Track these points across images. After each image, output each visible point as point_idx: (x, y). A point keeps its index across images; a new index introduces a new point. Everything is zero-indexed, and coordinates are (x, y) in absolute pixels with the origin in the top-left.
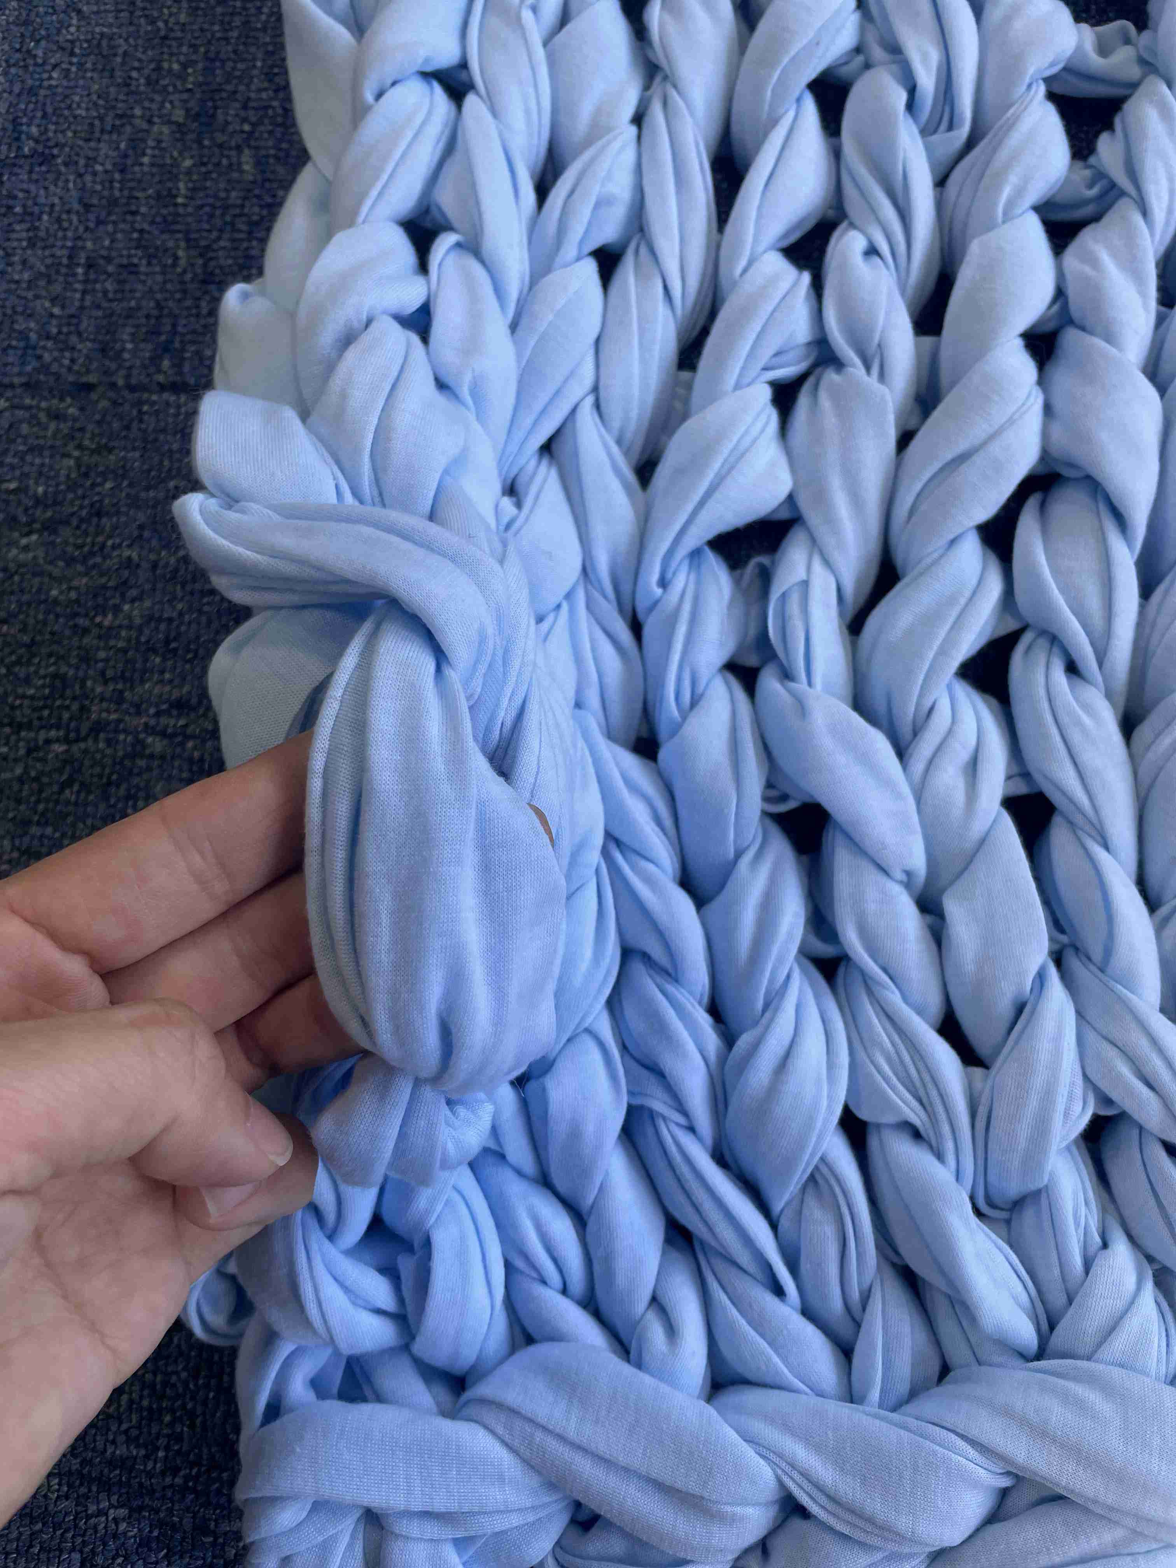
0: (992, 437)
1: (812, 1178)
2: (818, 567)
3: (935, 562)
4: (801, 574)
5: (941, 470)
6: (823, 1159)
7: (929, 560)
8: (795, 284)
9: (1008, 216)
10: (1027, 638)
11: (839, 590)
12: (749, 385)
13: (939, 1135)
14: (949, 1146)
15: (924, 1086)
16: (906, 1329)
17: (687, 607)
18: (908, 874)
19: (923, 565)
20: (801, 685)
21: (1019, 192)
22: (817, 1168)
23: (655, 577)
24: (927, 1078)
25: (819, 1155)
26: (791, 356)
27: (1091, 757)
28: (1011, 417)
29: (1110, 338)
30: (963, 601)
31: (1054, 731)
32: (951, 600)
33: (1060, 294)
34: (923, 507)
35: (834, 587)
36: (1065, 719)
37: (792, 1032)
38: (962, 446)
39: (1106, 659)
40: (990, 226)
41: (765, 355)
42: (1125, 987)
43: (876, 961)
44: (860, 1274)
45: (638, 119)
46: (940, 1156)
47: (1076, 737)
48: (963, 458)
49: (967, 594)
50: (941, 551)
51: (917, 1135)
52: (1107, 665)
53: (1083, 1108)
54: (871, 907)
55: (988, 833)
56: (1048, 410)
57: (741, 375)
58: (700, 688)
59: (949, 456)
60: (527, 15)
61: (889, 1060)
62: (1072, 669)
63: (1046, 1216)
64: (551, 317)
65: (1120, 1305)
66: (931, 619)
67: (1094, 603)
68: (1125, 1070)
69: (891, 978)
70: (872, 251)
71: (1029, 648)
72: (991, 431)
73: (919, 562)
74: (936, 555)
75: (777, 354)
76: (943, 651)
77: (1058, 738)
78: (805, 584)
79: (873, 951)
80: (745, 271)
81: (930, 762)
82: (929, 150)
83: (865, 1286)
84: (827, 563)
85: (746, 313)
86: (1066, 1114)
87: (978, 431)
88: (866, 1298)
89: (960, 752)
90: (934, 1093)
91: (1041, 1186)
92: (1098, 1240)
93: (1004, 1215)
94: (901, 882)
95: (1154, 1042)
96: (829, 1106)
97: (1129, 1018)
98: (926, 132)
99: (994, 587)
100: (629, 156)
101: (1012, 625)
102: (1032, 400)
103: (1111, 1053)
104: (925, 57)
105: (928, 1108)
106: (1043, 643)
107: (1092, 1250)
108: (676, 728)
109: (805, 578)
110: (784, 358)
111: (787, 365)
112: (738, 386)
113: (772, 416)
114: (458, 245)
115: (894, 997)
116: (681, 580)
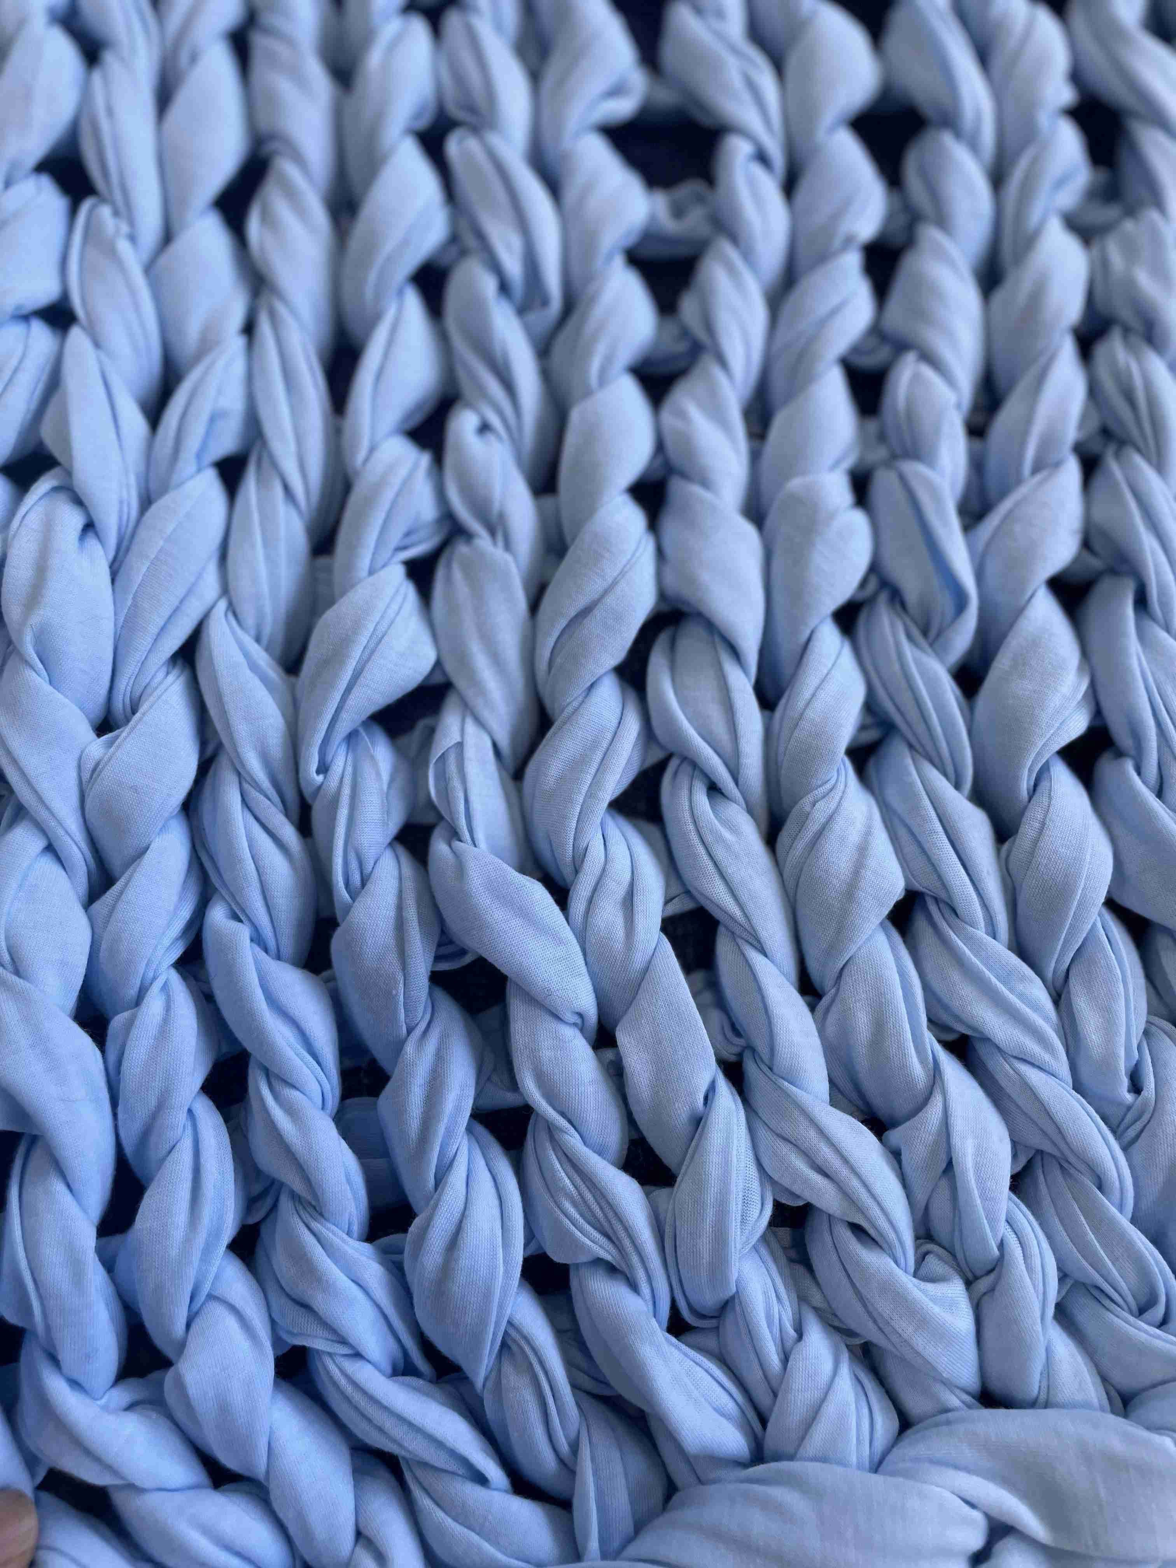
0: (606, 592)
1: (504, 1345)
2: (471, 728)
3: (576, 710)
4: (456, 738)
5: (568, 626)
6: (510, 1323)
7: (570, 709)
8: (416, 466)
9: (603, 381)
10: (673, 764)
11: (495, 745)
12: (384, 566)
13: (630, 1266)
14: (641, 1275)
15: (609, 1222)
16: (618, 1468)
17: (346, 791)
18: (580, 1015)
19: (565, 714)
20: (464, 847)
21: (608, 360)
22: (506, 1333)
23: (314, 766)
24: (611, 1214)
25: (506, 1319)
26: (423, 534)
27: (737, 871)
28: (623, 570)
29: (705, 483)
30: (605, 744)
31: (701, 850)
32: (594, 745)
33: (660, 447)
34: (558, 660)
35: (489, 744)
36: (709, 838)
37: (462, 1207)
38: (582, 602)
39: (740, 776)
40: (588, 393)
41: (395, 536)
42: (791, 1083)
43: (554, 1109)
44: (563, 1428)
45: (249, 329)
46: (634, 1287)
47: (720, 853)
48: (586, 612)
49: (609, 736)
50: (580, 699)
51: (612, 1270)
52: (741, 781)
53: (761, 1210)
54: (546, 1055)
55: (650, 962)
56: (660, 554)
57: (372, 561)
58: (368, 868)
59: (572, 613)
60: (124, 247)
61: (575, 1204)
62: (714, 789)
63: (741, 1323)
64: (161, 543)
65: (817, 1395)
66: (577, 765)
67: (720, 729)
68: (800, 1165)
69: (570, 1122)
70: (484, 428)
71: (676, 774)
72: (605, 585)
73: (563, 711)
74: (575, 704)
75: (408, 534)
76: (591, 795)
77: (705, 857)
78: (460, 745)
79: (551, 1097)
80: (367, 460)
81: (590, 901)
82: (528, 329)
83: (573, 1435)
84: (480, 723)
85: (369, 502)
86: (743, 1221)
87: (593, 588)
88: (575, 1447)
89: (616, 888)
90: (619, 1227)
91: (731, 1294)
92: (792, 1333)
93: (712, 1323)
94: (575, 1024)
95: (822, 1132)
96: (506, 1271)
97: (796, 1113)
98: (522, 311)
99: (633, 727)
100: (239, 367)
101: (656, 755)
102: (641, 550)
103: (785, 1149)
104: (509, 247)
105: (617, 1243)
106: (686, 768)
107: (789, 1344)
108: (348, 909)
109: (459, 739)
110: (414, 538)
111: (420, 542)
112: (371, 572)
113: (409, 591)
114: (55, 489)
115: (573, 1140)
116: (340, 762)
